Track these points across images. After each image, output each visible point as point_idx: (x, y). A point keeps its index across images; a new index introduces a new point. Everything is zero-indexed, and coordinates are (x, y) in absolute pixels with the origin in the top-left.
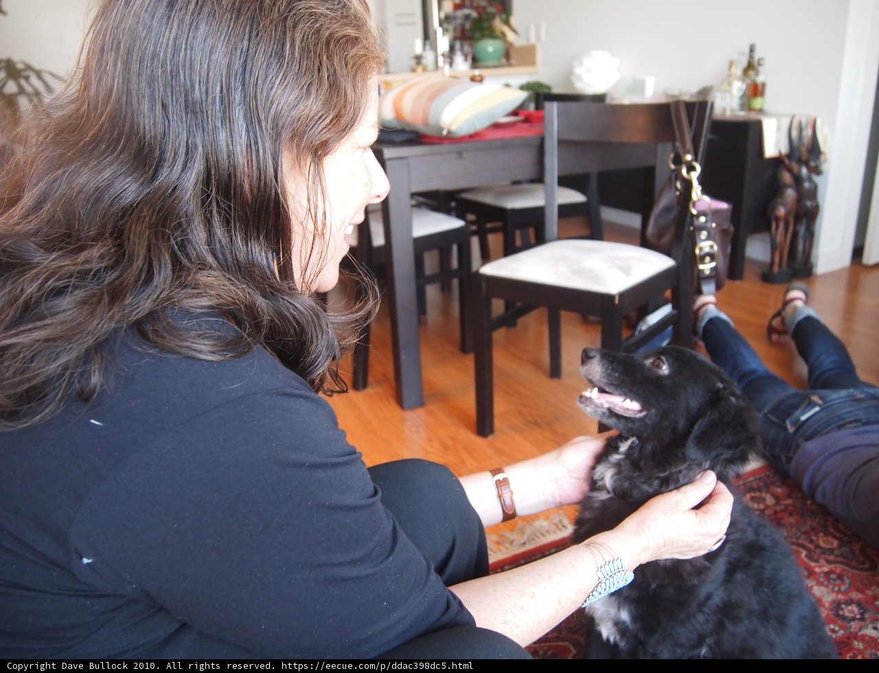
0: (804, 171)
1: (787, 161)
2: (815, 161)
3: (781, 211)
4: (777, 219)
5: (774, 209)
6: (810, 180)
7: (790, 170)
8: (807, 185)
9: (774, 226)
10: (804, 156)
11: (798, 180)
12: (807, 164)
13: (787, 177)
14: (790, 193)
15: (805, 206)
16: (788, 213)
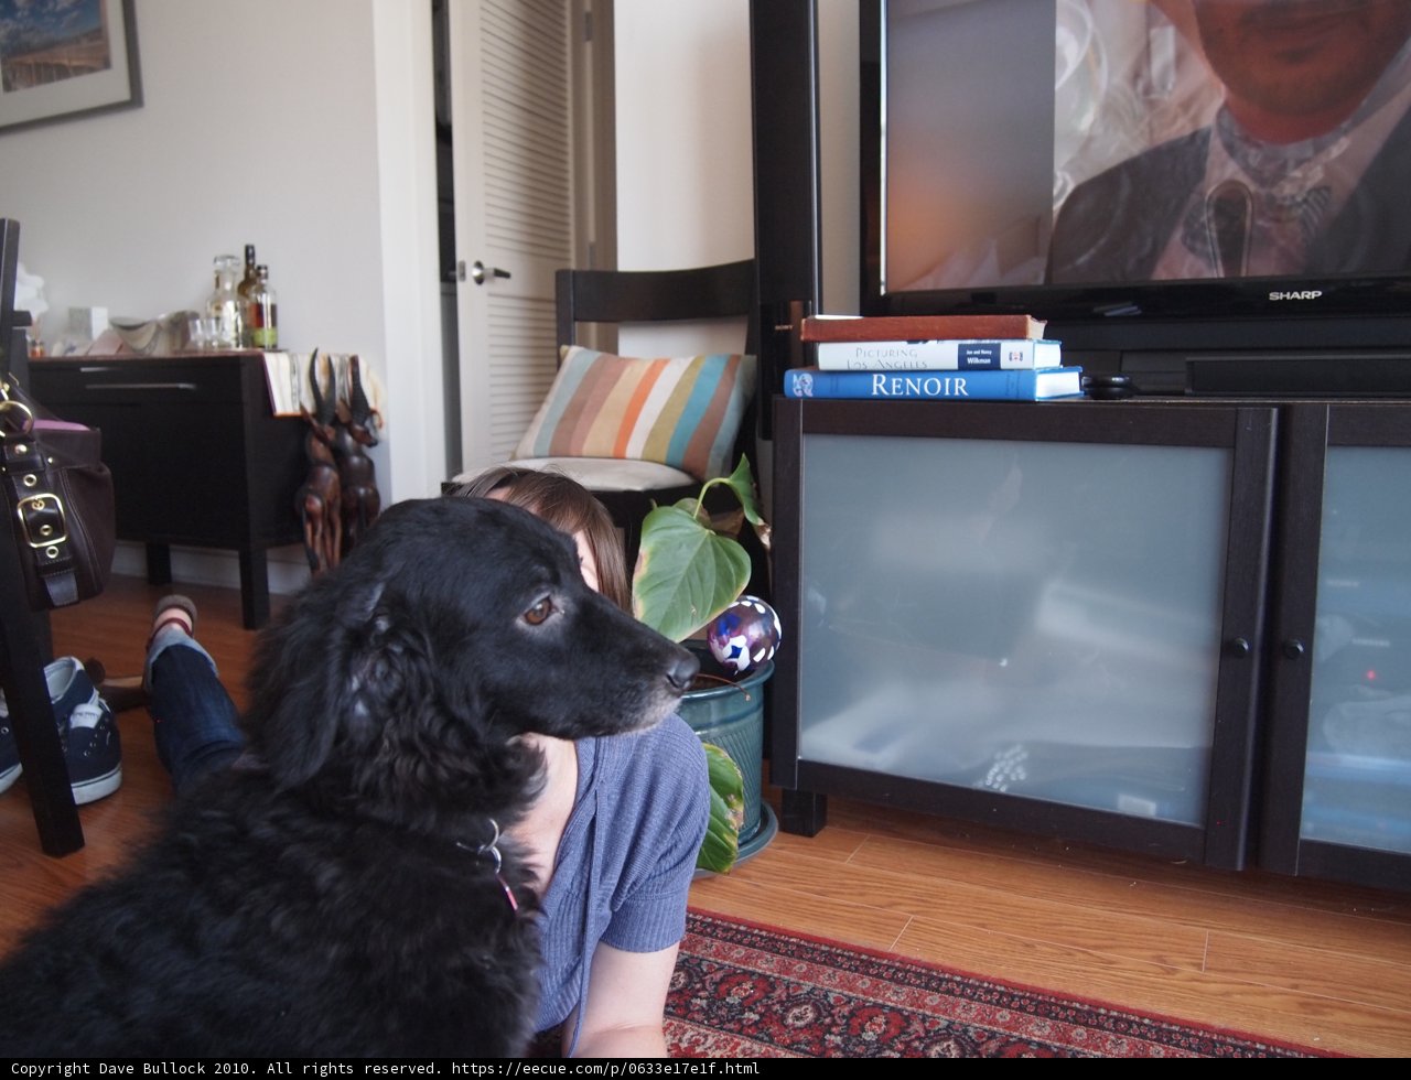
0: (349, 439)
1: (315, 423)
2: (362, 424)
3: (317, 504)
4: (311, 517)
5: (304, 501)
6: (360, 453)
7: (322, 438)
8: (355, 460)
9: (309, 528)
10: (344, 417)
11: (339, 455)
12: (349, 427)
13: (320, 450)
14: (328, 474)
15: (357, 493)
16: (328, 506)
